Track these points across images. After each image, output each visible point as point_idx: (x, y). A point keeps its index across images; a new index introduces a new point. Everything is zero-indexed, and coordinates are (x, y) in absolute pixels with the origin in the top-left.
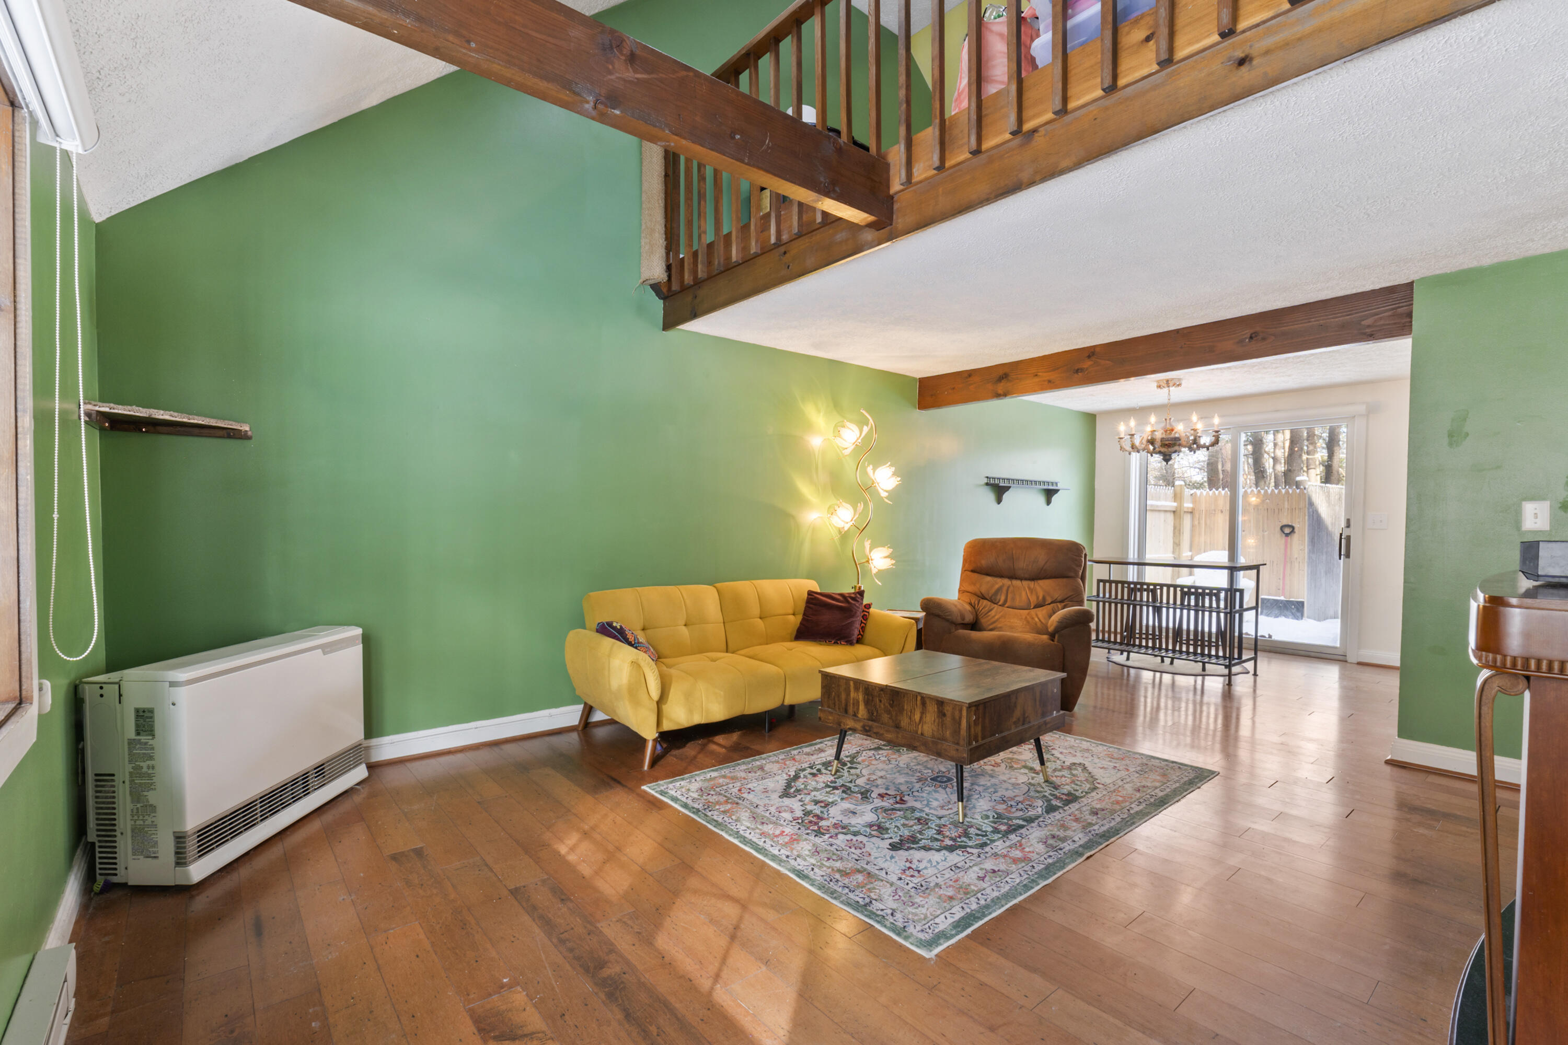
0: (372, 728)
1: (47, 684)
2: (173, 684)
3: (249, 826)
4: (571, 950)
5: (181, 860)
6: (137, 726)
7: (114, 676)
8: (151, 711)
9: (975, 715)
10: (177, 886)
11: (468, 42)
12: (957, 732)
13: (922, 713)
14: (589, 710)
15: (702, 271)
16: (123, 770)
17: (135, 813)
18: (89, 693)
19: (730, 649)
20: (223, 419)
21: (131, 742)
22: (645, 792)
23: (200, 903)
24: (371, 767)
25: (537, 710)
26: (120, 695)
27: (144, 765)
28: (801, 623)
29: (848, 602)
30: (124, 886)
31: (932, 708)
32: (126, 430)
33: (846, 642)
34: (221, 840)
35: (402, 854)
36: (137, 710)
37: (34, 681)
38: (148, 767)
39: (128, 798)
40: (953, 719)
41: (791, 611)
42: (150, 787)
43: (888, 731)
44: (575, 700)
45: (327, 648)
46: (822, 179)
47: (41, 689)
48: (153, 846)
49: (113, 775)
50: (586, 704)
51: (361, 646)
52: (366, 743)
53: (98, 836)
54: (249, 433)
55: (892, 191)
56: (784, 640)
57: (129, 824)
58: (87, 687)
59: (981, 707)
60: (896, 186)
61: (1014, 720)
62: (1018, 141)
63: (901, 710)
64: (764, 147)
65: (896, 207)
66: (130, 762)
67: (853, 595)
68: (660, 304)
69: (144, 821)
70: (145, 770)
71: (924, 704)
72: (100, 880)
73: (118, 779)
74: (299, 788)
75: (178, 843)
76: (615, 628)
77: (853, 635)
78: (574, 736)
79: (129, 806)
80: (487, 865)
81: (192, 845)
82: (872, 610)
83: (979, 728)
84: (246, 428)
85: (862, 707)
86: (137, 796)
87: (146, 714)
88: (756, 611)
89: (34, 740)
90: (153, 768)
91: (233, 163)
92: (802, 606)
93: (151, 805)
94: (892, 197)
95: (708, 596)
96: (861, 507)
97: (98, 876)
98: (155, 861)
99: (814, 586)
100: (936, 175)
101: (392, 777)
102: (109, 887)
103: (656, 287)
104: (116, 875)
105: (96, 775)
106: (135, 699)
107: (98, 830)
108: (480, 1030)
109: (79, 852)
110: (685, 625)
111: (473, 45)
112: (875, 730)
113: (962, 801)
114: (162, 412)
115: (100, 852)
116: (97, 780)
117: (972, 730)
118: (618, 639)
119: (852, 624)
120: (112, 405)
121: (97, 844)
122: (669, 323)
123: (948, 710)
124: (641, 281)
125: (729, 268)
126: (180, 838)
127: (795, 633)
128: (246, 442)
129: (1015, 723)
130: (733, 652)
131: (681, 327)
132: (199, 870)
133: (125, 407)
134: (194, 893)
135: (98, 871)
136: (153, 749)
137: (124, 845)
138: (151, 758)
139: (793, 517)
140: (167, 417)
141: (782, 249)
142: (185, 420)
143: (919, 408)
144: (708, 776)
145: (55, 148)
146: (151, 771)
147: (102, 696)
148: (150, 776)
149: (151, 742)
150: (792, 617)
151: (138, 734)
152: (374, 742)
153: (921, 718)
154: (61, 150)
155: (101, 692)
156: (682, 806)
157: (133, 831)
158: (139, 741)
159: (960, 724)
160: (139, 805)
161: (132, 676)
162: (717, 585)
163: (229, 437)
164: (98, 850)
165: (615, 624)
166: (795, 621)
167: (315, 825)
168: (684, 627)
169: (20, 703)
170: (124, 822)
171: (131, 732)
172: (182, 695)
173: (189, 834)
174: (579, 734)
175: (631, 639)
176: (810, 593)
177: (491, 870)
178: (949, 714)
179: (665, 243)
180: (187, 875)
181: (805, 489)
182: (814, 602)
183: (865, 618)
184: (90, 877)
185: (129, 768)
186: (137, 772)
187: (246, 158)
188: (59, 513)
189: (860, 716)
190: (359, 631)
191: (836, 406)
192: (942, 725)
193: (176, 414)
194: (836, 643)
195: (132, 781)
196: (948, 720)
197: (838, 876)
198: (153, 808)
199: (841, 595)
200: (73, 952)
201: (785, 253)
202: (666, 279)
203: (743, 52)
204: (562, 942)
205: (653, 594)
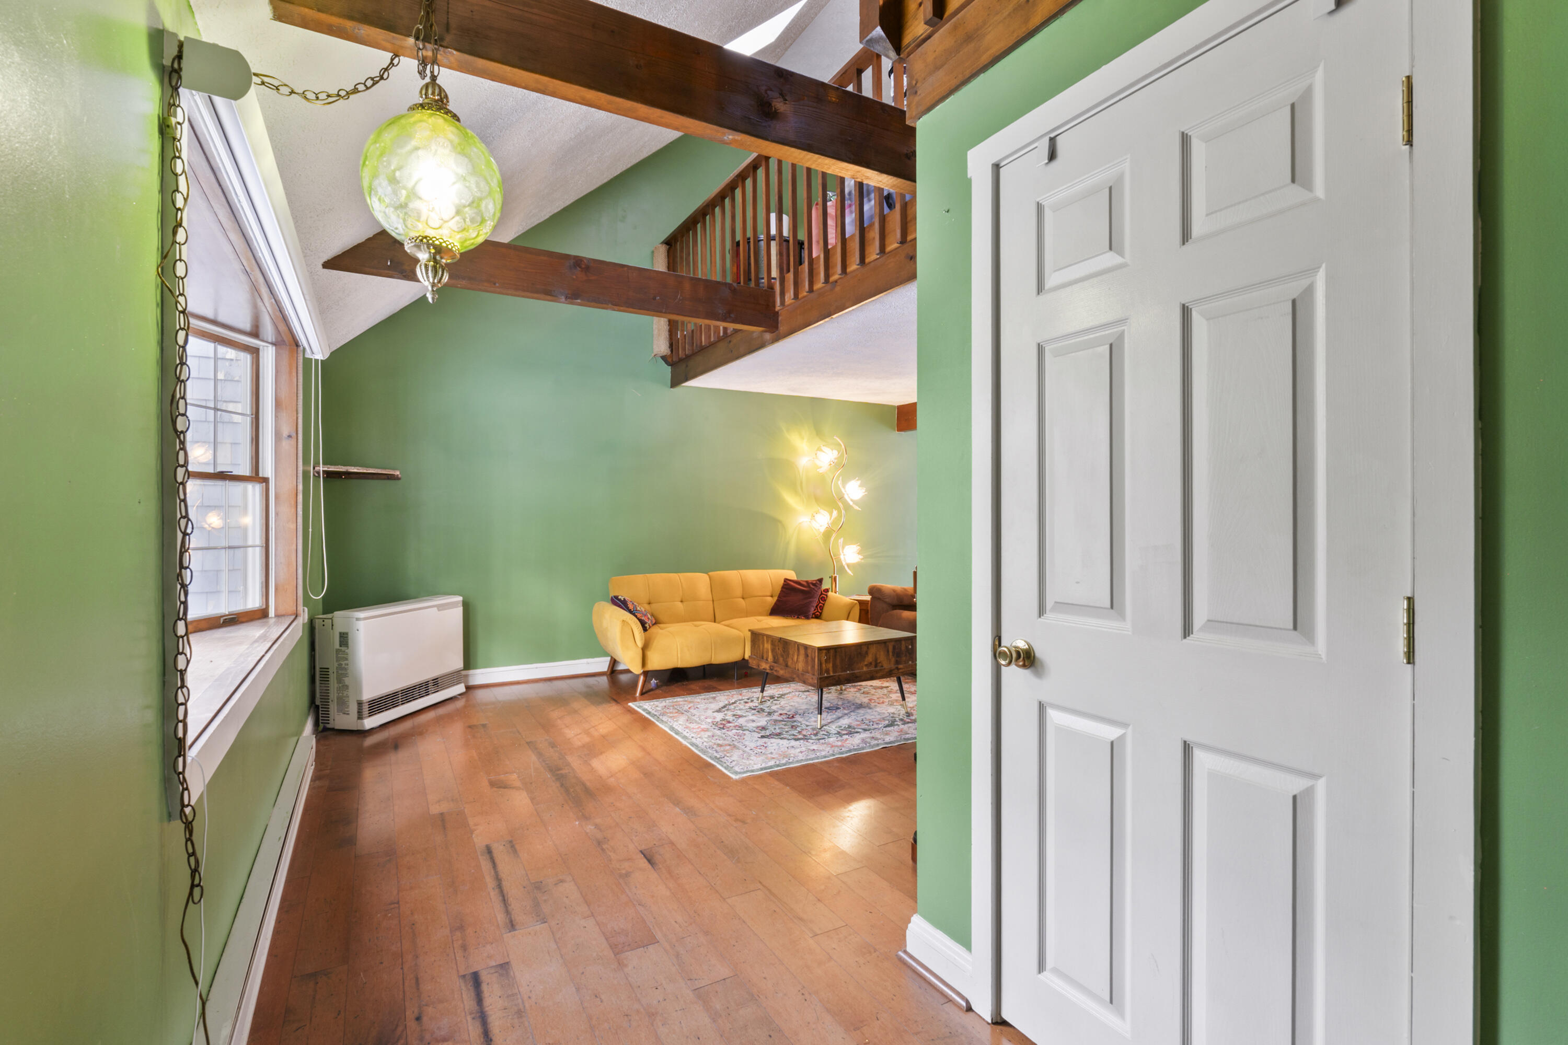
0: (469, 662)
1: (306, 609)
2: (358, 619)
3: (395, 706)
4: (547, 764)
5: (360, 717)
6: (340, 642)
7: (329, 616)
8: (347, 634)
9: (826, 655)
10: (358, 730)
11: (495, 284)
12: (813, 667)
13: (798, 655)
14: (614, 662)
15: (688, 349)
16: (333, 666)
17: (339, 689)
18: (318, 623)
19: (717, 620)
20: (385, 468)
21: (337, 651)
22: (629, 706)
23: (370, 741)
24: (469, 688)
25: (579, 659)
26: (332, 625)
27: (343, 663)
28: (775, 604)
29: (809, 586)
30: (333, 729)
31: (802, 651)
32: (334, 478)
33: (804, 616)
34: (380, 711)
35: (475, 726)
36: (340, 633)
37: (301, 608)
38: (345, 664)
39: (335, 681)
40: (812, 658)
41: (769, 594)
42: (346, 675)
43: (781, 669)
44: (605, 653)
45: (441, 607)
46: (720, 311)
47: (304, 611)
48: (347, 708)
49: (328, 669)
50: (612, 657)
51: (462, 608)
52: (464, 673)
53: (321, 702)
54: (400, 476)
55: (776, 310)
56: (761, 614)
57: (336, 695)
58: (317, 620)
59: (832, 652)
60: (778, 307)
61: (866, 663)
62: (828, 287)
63: (788, 655)
64: (677, 300)
65: (780, 318)
66: (337, 661)
67: (814, 582)
68: (668, 369)
69: (343, 694)
70: (343, 666)
71: (798, 649)
72: (321, 726)
73: (331, 671)
74: (423, 690)
75: (359, 706)
76: (620, 600)
77: (810, 611)
78: (604, 680)
79: (336, 685)
80: (518, 732)
81: (366, 708)
82: (830, 593)
83: (830, 666)
84: (397, 473)
85: (770, 654)
86: (340, 680)
87: (346, 636)
88: (739, 592)
89: (301, 634)
90: (348, 665)
91: (391, 314)
92: (778, 590)
93: (346, 685)
94: (777, 313)
95: (701, 581)
96: (835, 513)
97: (320, 724)
98: (348, 716)
99: (792, 575)
100: (794, 303)
101: (481, 695)
102: (325, 729)
103: (664, 358)
104: (329, 723)
105: (321, 668)
106: (339, 628)
107: (321, 699)
108: (491, 785)
109: (312, 709)
110: (682, 601)
111: (497, 285)
112: (775, 669)
113: (821, 714)
114: (353, 468)
115: (322, 711)
116: (321, 671)
117: (824, 666)
118: (624, 610)
119: (811, 602)
120: (329, 466)
121: (320, 706)
122: (675, 382)
123: (809, 651)
124: (653, 355)
125: (702, 349)
126: (360, 704)
127: (769, 611)
128: (397, 482)
129: (866, 665)
130: (719, 623)
131: (684, 384)
132: (370, 723)
133: (337, 467)
134: (367, 734)
135: (320, 721)
136: (347, 654)
137: (333, 707)
138: (347, 659)
139: (780, 522)
140: (355, 470)
141: (729, 339)
142: (365, 471)
143: (898, 430)
144: (675, 700)
145: (312, 359)
146: (346, 667)
147: (324, 625)
148: (346, 669)
149: (347, 651)
150: (770, 599)
151: (341, 646)
152: (471, 672)
153: (797, 659)
154: (315, 359)
155: (323, 623)
156: (647, 713)
157: (337, 699)
158: (341, 650)
159: (814, 661)
160: (341, 685)
161: (338, 615)
162: (710, 573)
163: (388, 479)
164: (320, 709)
165: (620, 597)
166: (771, 601)
167: (431, 715)
168: (680, 603)
169: (296, 616)
170: (333, 695)
171: (337, 646)
172: (361, 625)
173: (365, 701)
174: (607, 677)
175: (631, 607)
176: (786, 580)
177: (520, 734)
178: (810, 655)
179: (668, 328)
180: (363, 725)
181: (790, 499)
182: (788, 588)
183: (824, 600)
184: (316, 724)
185: (336, 665)
186: (340, 667)
187: (399, 310)
188: (312, 528)
189: (769, 660)
190: (461, 598)
191: (819, 433)
192: (807, 662)
193: (360, 468)
194: (798, 618)
195: (337, 672)
196: (810, 658)
197: (715, 746)
198: (347, 687)
199: (807, 582)
200: (314, 739)
201: (730, 342)
202: (669, 353)
203: (705, 204)
204: (544, 761)
205: (659, 579)
